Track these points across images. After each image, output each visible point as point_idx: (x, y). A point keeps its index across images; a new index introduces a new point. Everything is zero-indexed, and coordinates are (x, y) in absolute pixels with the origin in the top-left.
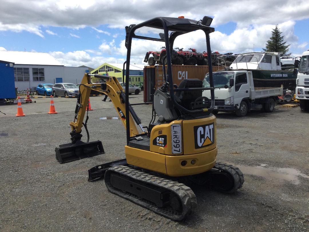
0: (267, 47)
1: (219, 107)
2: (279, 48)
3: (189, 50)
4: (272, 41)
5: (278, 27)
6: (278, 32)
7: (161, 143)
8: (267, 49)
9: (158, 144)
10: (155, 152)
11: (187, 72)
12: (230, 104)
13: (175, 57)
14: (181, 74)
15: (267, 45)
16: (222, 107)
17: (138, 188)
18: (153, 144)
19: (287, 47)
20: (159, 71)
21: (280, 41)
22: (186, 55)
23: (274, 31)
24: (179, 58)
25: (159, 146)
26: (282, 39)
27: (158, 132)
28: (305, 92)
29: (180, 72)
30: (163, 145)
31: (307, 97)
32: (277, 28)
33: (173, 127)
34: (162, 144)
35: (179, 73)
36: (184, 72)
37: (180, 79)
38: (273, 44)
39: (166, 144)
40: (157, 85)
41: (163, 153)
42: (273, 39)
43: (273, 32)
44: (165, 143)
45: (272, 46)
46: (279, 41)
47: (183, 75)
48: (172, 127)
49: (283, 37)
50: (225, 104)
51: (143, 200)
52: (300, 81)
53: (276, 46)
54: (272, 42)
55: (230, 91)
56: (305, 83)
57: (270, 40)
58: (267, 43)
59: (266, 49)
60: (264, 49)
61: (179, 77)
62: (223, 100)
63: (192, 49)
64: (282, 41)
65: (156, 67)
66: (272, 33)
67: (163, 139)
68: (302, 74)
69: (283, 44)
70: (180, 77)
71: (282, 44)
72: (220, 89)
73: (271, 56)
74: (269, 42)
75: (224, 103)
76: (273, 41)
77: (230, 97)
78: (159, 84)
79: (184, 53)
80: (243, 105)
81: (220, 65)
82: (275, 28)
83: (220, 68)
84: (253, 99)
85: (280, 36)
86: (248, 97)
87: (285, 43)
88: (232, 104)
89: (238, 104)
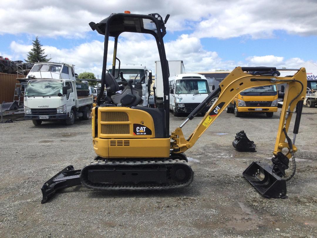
0: (29, 59)
4: (33, 52)
6: (39, 45)
12: (62, 113)
15: (29, 56)
19: (48, 60)
21: (42, 54)
23: (34, 43)
26: (43, 52)
32: (37, 40)
38: (34, 56)
42: (34, 51)
45: (34, 58)
46: (40, 53)
50: (57, 113)
53: (39, 58)
54: (33, 54)
55: (62, 100)
57: (32, 51)
58: (29, 54)
59: (27, 60)
60: (26, 60)
62: (56, 109)
64: (44, 53)
71: (44, 57)
72: (50, 97)
73: (68, 68)
74: (31, 54)
76: (35, 53)
77: (63, 106)
80: (72, 114)
81: (19, 74)
82: (35, 40)
83: (19, 76)
84: (78, 107)
85: (41, 48)
86: (75, 106)
87: (46, 56)
88: (64, 113)
89: (69, 113)
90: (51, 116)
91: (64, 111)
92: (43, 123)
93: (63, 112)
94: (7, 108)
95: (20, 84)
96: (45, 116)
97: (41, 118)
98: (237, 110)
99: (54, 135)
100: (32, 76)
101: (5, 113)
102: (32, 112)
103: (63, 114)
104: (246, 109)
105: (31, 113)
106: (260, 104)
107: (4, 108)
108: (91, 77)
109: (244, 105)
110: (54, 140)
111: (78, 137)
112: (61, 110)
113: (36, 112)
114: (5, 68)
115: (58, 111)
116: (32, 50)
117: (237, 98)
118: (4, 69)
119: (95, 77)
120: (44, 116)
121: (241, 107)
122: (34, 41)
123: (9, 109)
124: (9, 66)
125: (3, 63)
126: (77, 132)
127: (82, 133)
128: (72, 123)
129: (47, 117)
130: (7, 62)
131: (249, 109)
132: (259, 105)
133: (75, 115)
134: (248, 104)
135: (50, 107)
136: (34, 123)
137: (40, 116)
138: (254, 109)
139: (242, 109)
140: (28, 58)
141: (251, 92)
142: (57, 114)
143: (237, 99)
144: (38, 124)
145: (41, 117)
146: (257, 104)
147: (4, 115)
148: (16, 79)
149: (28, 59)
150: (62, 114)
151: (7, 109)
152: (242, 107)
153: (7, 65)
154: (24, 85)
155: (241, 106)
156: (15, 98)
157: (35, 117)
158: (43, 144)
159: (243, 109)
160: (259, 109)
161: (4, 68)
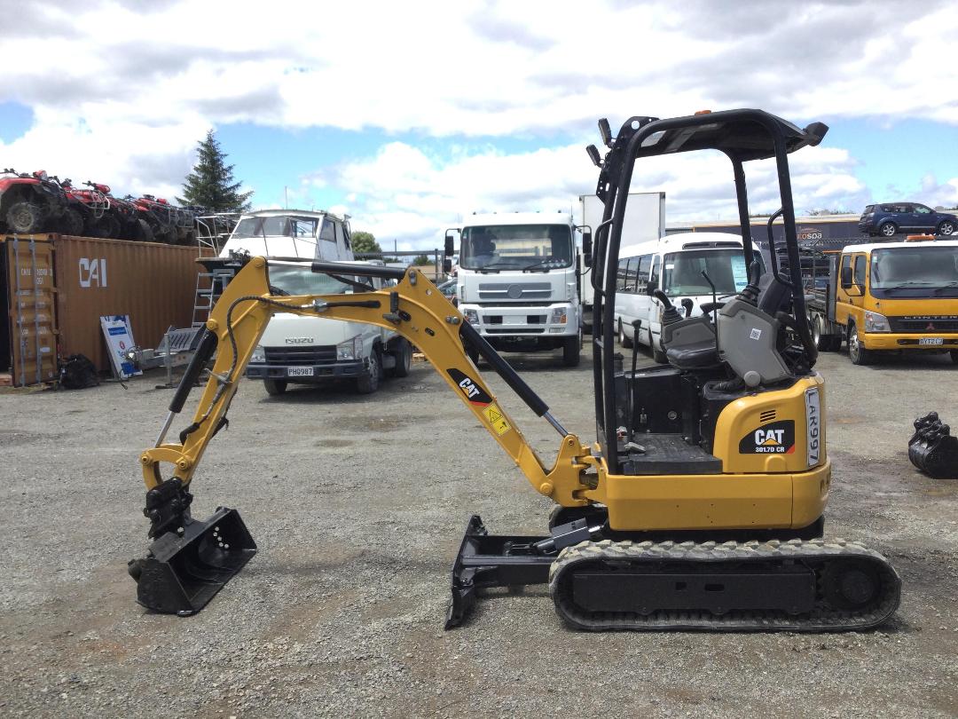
0: (188, 195)
1: (318, 368)
2: (222, 200)
3: (86, 187)
4: (200, 177)
5: (213, 139)
6: (216, 154)
7: (776, 443)
8: (187, 200)
9: (758, 450)
10: (745, 473)
11: (103, 262)
12: (351, 358)
13: (62, 207)
14: (87, 268)
15: (189, 188)
16: (330, 369)
17: (709, 588)
18: (740, 452)
19: (243, 198)
20: (21, 254)
21: (225, 180)
22: (90, 204)
23: (203, 149)
24: (72, 214)
25: (763, 453)
26: (228, 175)
27: (758, 416)
28: (484, 317)
29: (84, 261)
30: (782, 449)
31: (488, 331)
32: (211, 141)
33: (810, 395)
34: (775, 446)
35: (83, 266)
36: (95, 262)
37: (86, 284)
38: (204, 187)
39: (793, 442)
40: (17, 308)
41: (784, 470)
42: (202, 171)
43: (202, 152)
44: (788, 442)
45: (202, 193)
46: (219, 178)
47: (95, 273)
48: (807, 395)
49: (230, 168)
50: (338, 359)
51: (732, 615)
52: (467, 290)
53: (215, 194)
54: (201, 181)
56: (482, 295)
57: (195, 173)
58: (188, 183)
61: (83, 280)
62: (333, 348)
63: (94, 185)
64: (230, 178)
65: (10, 242)
66: (199, 153)
67: (780, 432)
68: (472, 273)
69: (233, 188)
70: (85, 279)
71: (230, 188)
73: (334, 224)
74: (193, 180)
75: (335, 356)
76: (204, 178)
77: (354, 339)
78: (23, 305)
79: (82, 196)
80: (374, 360)
81: (202, 245)
82: (204, 139)
83: (203, 251)
84: (385, 341)
85: (221, 165)
86: (379, 337)
87: (238, 185)
88: (357, 358)
89: (367, 358)
90: (321, 368)
91: (357, 352)
92: (290, 387)
93: (354, 356)
94: (182, 345)
95: (210, 274)
96: (304, 367)
97: (291, 374)
98: (861, 343)
99: (341, 424)
100: (242, 252)
101: (177, 359)
102: (267, 357)
103: (354, 361)
104: (891, 338)
105: (264, 360)
106: (934, 323)
107: (174, 346)
108: (364, 247)
109: (882, 328)
110: (352, 438)
111: (414, 431)
112: (345, 350)
113: (279, 356)
114: (163, 230)
115: (339, 353)
116: (196, 169)
117: (862, 307)
118: (159, 232)
119: (376, 242)
120: (300, 367)
121: (873, 333)
122: (203, 145)
123: (187, 348)
124: (173, 222)
125: (156, 214)
126: (400, 414)
127: (415, 418)
128: (374, 387)
129: (308, 371)
130: (166, 212)
131: (901, 341)
132: (931, 327)
133: (380, 363)
134: (897, 323)
135: (317, 343)
136: (268, 388)
137: (291, 368)
138: (916, 341)
139: (874, 339)
140: (186, 192)
141: (907, 286)
142: (336, 361)
143: (859, 308)
144: (280, 390)
145: (294, 371)
146: (927, 324)
147: (174, 365)
148: (197, 260)
149: (186, 196)
150: (350, 361)
151: (181, 349)
152: (876, 333)
153: (166, 221)
154: (221, 278)
155: (875, 330)
156: (196, 313)
157: (275, 371)
158: (330, 450)
159: (881, 339)
160: (933, 339)
161: (159, 229)
